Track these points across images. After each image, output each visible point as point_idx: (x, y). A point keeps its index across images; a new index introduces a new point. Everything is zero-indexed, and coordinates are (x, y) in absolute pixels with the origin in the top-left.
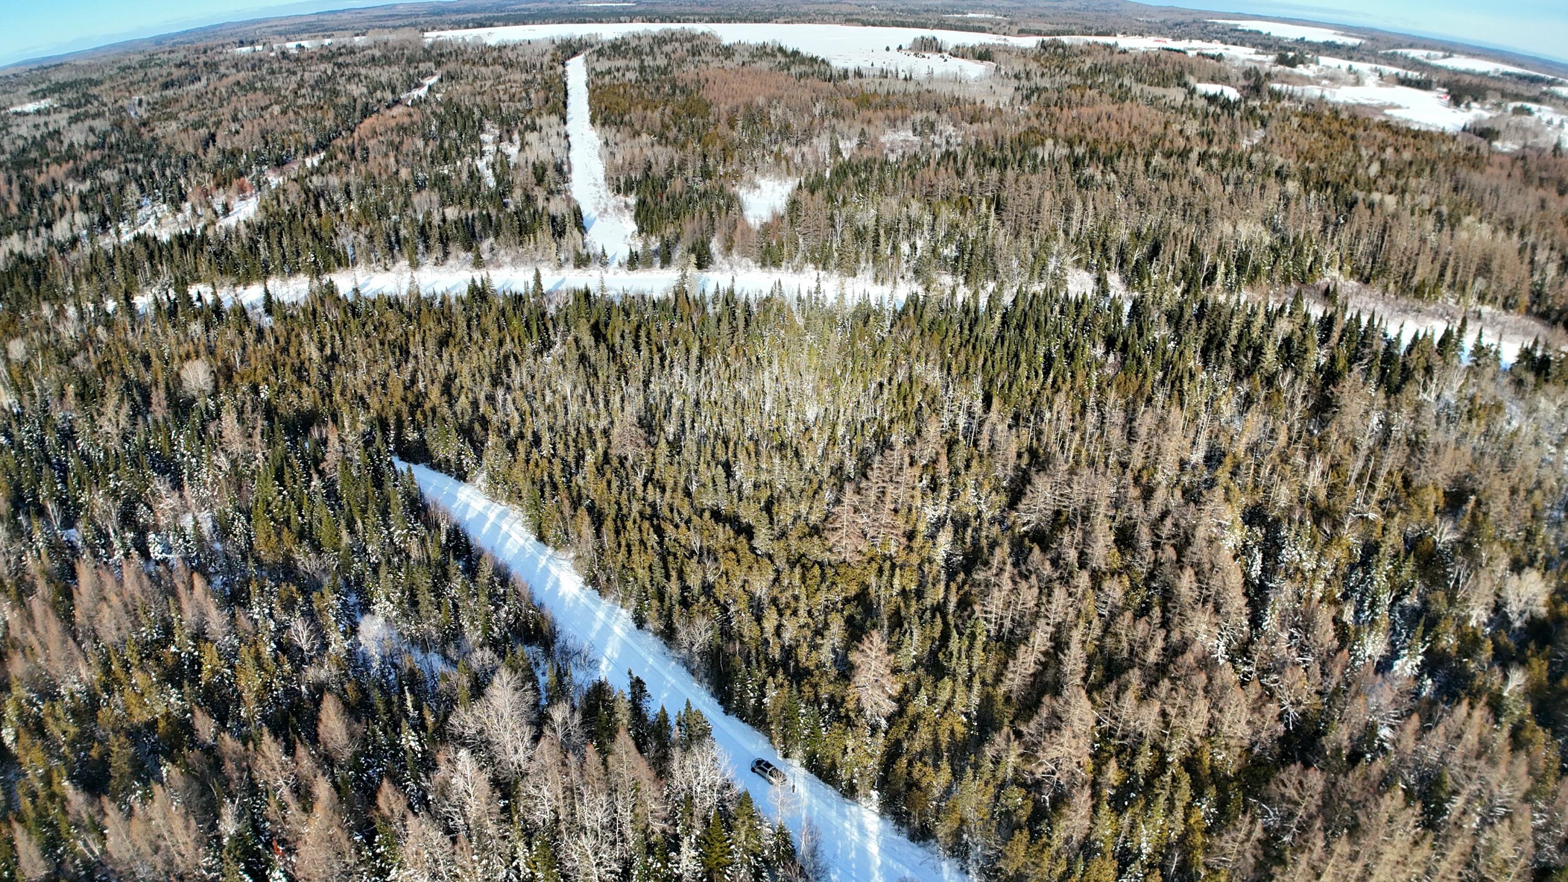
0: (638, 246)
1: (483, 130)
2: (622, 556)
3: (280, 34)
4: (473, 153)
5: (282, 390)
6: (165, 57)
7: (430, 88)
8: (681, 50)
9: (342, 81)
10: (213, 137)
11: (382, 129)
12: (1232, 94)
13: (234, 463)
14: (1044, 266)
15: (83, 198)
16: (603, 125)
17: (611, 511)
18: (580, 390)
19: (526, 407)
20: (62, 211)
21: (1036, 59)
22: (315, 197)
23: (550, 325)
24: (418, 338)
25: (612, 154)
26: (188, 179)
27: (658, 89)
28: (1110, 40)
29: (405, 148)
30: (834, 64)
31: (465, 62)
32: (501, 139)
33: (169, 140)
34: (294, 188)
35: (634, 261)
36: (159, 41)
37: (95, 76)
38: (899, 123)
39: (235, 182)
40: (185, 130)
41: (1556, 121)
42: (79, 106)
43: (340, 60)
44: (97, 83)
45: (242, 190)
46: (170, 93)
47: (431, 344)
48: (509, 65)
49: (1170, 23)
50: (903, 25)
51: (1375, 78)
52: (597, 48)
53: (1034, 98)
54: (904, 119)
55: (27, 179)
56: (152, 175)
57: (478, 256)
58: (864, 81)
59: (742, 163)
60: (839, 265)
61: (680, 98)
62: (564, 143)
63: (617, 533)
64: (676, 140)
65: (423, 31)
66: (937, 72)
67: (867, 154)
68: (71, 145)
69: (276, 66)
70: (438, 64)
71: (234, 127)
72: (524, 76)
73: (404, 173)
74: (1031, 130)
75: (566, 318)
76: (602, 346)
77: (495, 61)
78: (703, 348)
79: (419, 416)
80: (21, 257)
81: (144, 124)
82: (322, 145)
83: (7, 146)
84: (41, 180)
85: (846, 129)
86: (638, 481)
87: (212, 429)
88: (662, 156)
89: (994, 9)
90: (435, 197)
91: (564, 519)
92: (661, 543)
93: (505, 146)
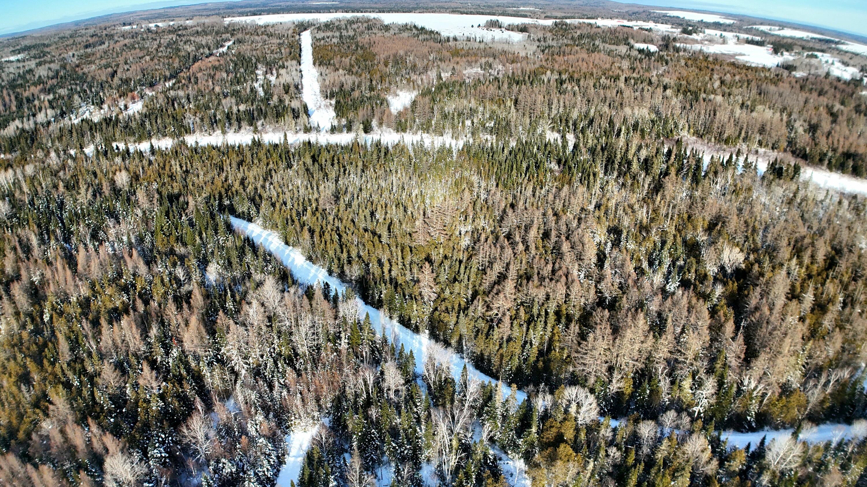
0: (336, 123)
1: (256, 68)
2: (322, 246)
3: (144, 19)
4: (252, 80)
5: (164, 184)
6: (83, 32)
7: (228, 47)
8: (363, 27)
9: (182, 43)
10: (116, 72)
11: (204, 68)
12: (653, 48)
13: (144, 213)
14: (535, 130)
15: (50, 102)
16: (319, 65)
17: (318, 230)
18: (305, 183)
19: (280, 190)
20: (40, 109)
21: (551, 31)
22: (172, 101)
23: (291, 157)
24: (228, 162)
25: (324, 80)
26: (104, 93)
27: (349, 47)
28: (592, 21)
29: (217, 77)
30: (442, 34)
31: (247, 34)
32: (266, 73)
33: (92, 74)
34: (161, 97)
35: (333, 130)
36: (77, 23)
37: (46, 42)
38: (473, 64)
39: (130, 94)
40: (100, 68)
41: (830, 61)
42: (40, 57)
43: (180, 33)
44: (48, 46)
45: (133, 98)
46: (89, 50)
47: (234, 165)
48: (270, 35)
49: (630, 12)
50: (483, 14)
51: (735, 40)
52: (317, 26)
53: (546, 51)
54: (476, 62)
55: (18, 94)
56: (85, 91)
57: (256, 128)
58: (458, 43)
59: (390, 84)
60: (435, 131)
61: (360, 51)
62: (299, 74)
63: (321, 236)
64: (357, 73)
65: (223, 17)
66: (497, 38)
67: (454, 79)
68: (40, 77)
69: (145, 36)
70: (232, 35)
71: (126, 67)
72: (278, 41)
73: (217, 89)
74: (542, 67)
75: (300, 154)
76: (316, 165)
77: (262, 33)
78: (364, 165)
79: (230, 193)
80: (23, 130)
81: (78, 66)
82: (172, 77)
83: (5, 78)
84: (26, 94)
85: (445, 67)
86: (331, 218)
87: (133, 198)
88: (349, 80)
89: (536, 5)
90: (233, 101)
91: (297, 233)
92: (340, 240)
93: (268, 76)
